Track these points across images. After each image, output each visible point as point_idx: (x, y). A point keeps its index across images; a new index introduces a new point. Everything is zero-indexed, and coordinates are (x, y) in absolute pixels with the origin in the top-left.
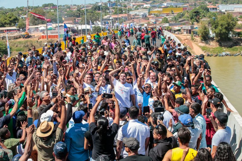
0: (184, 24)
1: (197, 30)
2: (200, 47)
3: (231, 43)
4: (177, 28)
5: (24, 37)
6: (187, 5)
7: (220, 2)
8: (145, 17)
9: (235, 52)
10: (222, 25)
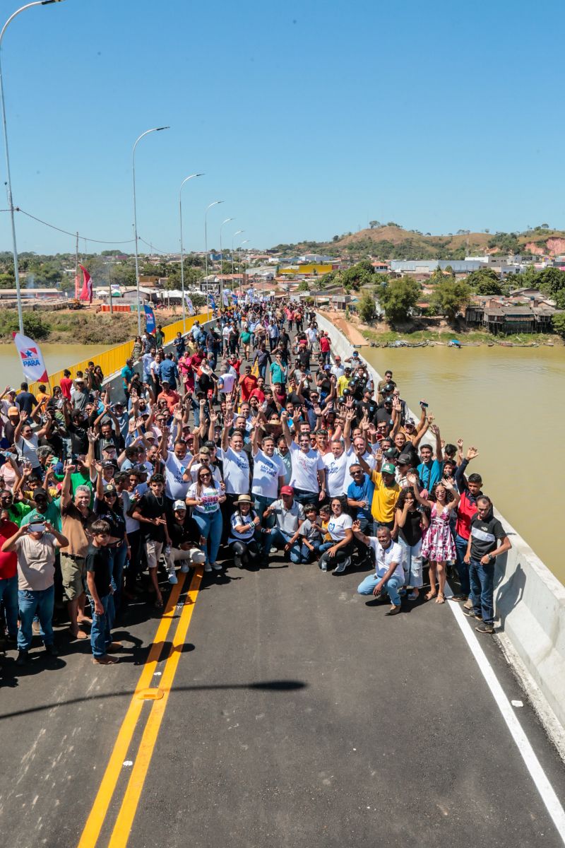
0: (335, 293)
1: (355, 303)
2: (361, 331)
3: (411, 326)
4: (322, 299)
5: (70, 307)
6: (339, 260)
7: (391, 255)
8: (271, 280)
9: (416, 341)
10: (397, 297)
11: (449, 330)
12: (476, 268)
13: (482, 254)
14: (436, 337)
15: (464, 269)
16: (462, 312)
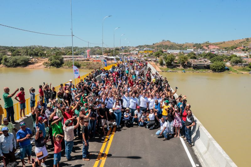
0: (153, 58)
1: (158, 61)
2: (159, 68)
3: (172, 67)
4: (150, 59)
5: (86, 60)
6: (154, 49)
7: (168, 48)
8: (137, 54)
9: (174, 71)
10: (169, 59)
11: (182, 68)
12: (190, 52)
13: (191, 49)
14: (179, 70)
15: (187, 52)
16: (186, 63)
